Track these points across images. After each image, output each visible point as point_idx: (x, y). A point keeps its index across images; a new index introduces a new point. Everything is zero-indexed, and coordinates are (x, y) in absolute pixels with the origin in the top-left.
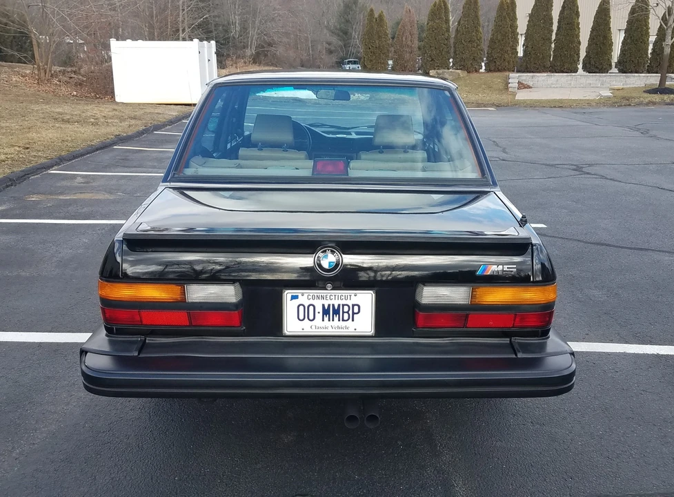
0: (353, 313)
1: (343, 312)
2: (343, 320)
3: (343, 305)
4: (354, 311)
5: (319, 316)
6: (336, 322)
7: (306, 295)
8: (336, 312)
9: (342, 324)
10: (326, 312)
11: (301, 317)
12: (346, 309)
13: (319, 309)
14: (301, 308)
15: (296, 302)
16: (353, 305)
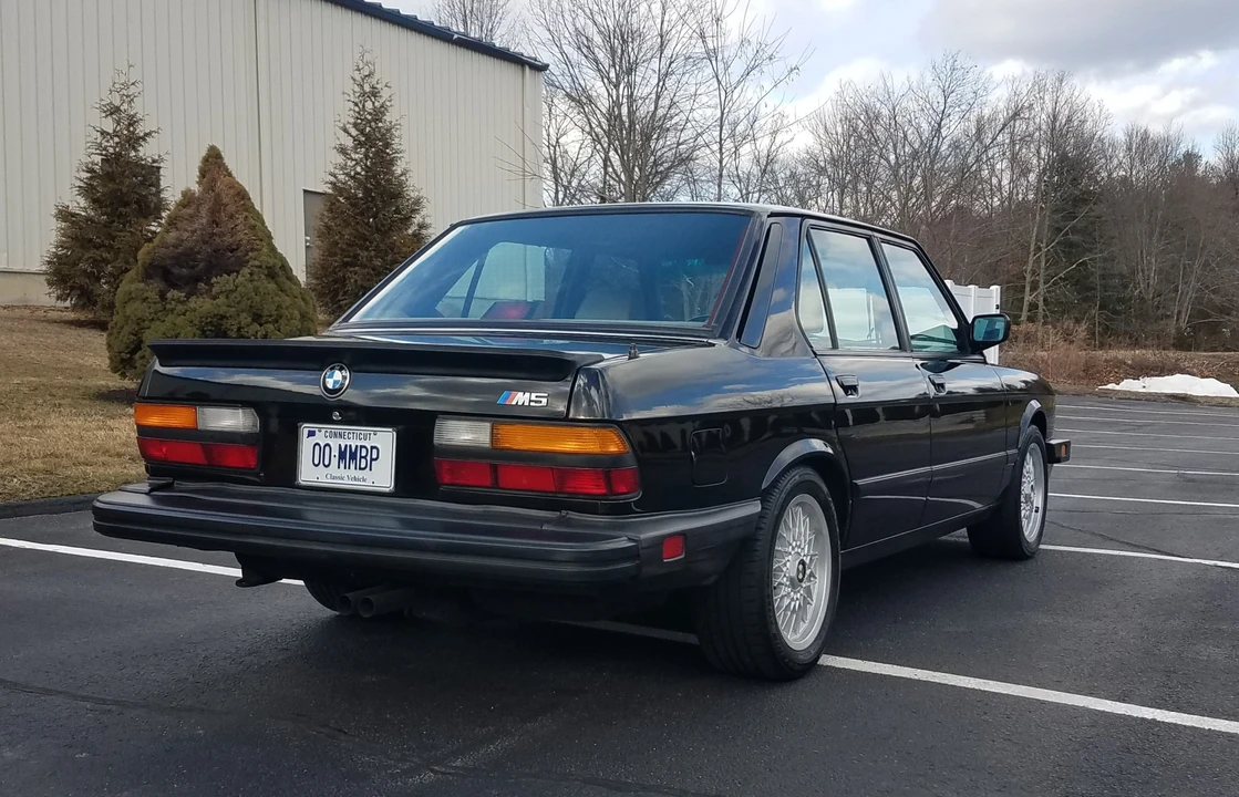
0: (372, 460)
1: (361, 457)
2: (360, 469)
3: (362, 447)
4: (373, 456)
5: (335, 461)
6: (353, 472)
7: (323, 431)
8: (353, 456)
9: (360, 474)
10: (342, 455)
11: (316, 462)
12: (364, 451)
13: (335, 452)
14: (317, 447)
15: (313, 440)
16: (372, 448)
